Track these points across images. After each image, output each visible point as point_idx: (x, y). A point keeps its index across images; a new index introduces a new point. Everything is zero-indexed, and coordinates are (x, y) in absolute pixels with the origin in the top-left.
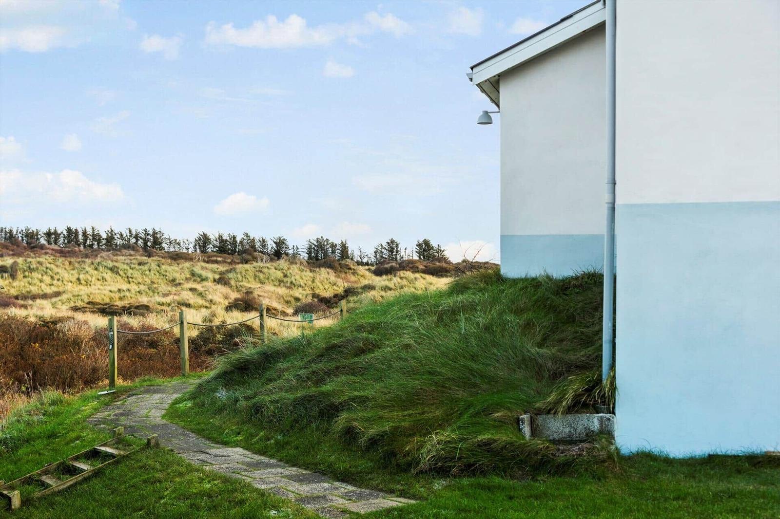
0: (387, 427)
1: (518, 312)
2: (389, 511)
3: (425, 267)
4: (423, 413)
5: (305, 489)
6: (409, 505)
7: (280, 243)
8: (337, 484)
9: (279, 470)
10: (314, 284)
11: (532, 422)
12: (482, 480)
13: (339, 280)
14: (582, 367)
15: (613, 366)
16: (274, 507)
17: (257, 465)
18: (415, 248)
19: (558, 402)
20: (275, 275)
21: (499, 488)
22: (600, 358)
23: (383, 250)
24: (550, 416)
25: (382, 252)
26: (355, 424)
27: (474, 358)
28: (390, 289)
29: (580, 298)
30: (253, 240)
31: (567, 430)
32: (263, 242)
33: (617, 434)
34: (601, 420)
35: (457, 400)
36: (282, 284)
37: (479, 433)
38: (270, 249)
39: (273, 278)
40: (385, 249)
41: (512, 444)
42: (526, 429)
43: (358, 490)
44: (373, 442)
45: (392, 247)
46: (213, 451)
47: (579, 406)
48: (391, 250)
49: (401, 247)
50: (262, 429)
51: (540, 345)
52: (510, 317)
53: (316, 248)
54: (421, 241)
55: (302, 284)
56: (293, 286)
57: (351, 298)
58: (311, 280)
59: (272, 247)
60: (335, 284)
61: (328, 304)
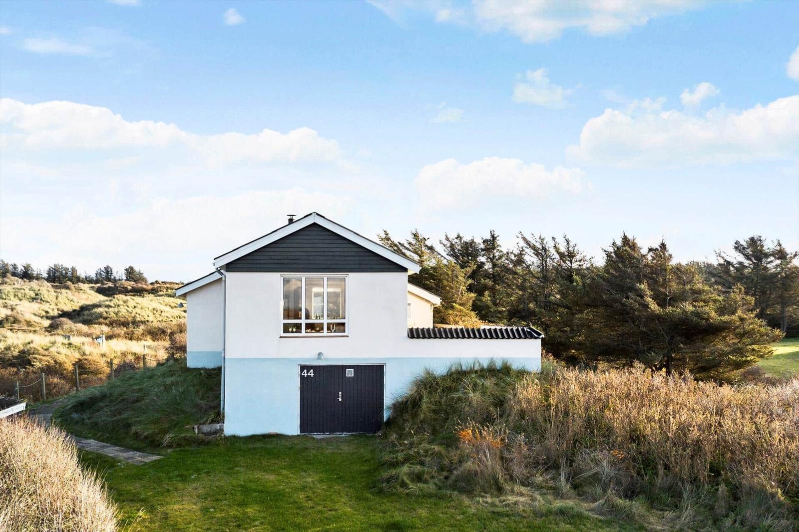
0: (150, 432)
1: (194, 386)
2: (156, 461)
3: (132, 287)
4: (161, 426)
5: (125, 455)
6: (161, 458)
7: (27, 268)
8: (135, 452)
9: (112, 448)
10: (58, 300)
11: (198, 427)
12: (183, 449)
13: (74, 297)
14: (214, 408)
15: (224, 409)
16: (119, 462)
17: (103, 447)
18: (124, 272)
19: (207, 421)
20: (29, 294)
21: (189, 451)
22: (220, 404)
23: (102, 273)
24: (204, 425)
25: (101, 274)
26: (139, 431)
27: (178, 404)
28: (111, 307)
29: (215, 380)
30: (7, 264)
31: (209, 429)
32: (15, 267)
33: (225, 430)
34: (220, 425)
35: (173, 420)
36: (35, 301)
37: (182, 433)
38: (20, 270)
39: (28, 297)
40: (103, 271)
41: (192, 437)
42: (196, 431)
43: (143, 454)
44: (146, 437)
45: (108, 271)
46: (83, 441)
47: (213, 422)
48: (107, 272)
49: (114, 271)
50: (100, 431)
51: (201, 399)
52: (191, 388)
53: (53, 270)
54: (127, 268)
55: (49, 301)
56: (42, 302)
57: (86, 313)
58: (55, 297)
59: (21, 270)
60: (72, 301)
61: (70, 317)
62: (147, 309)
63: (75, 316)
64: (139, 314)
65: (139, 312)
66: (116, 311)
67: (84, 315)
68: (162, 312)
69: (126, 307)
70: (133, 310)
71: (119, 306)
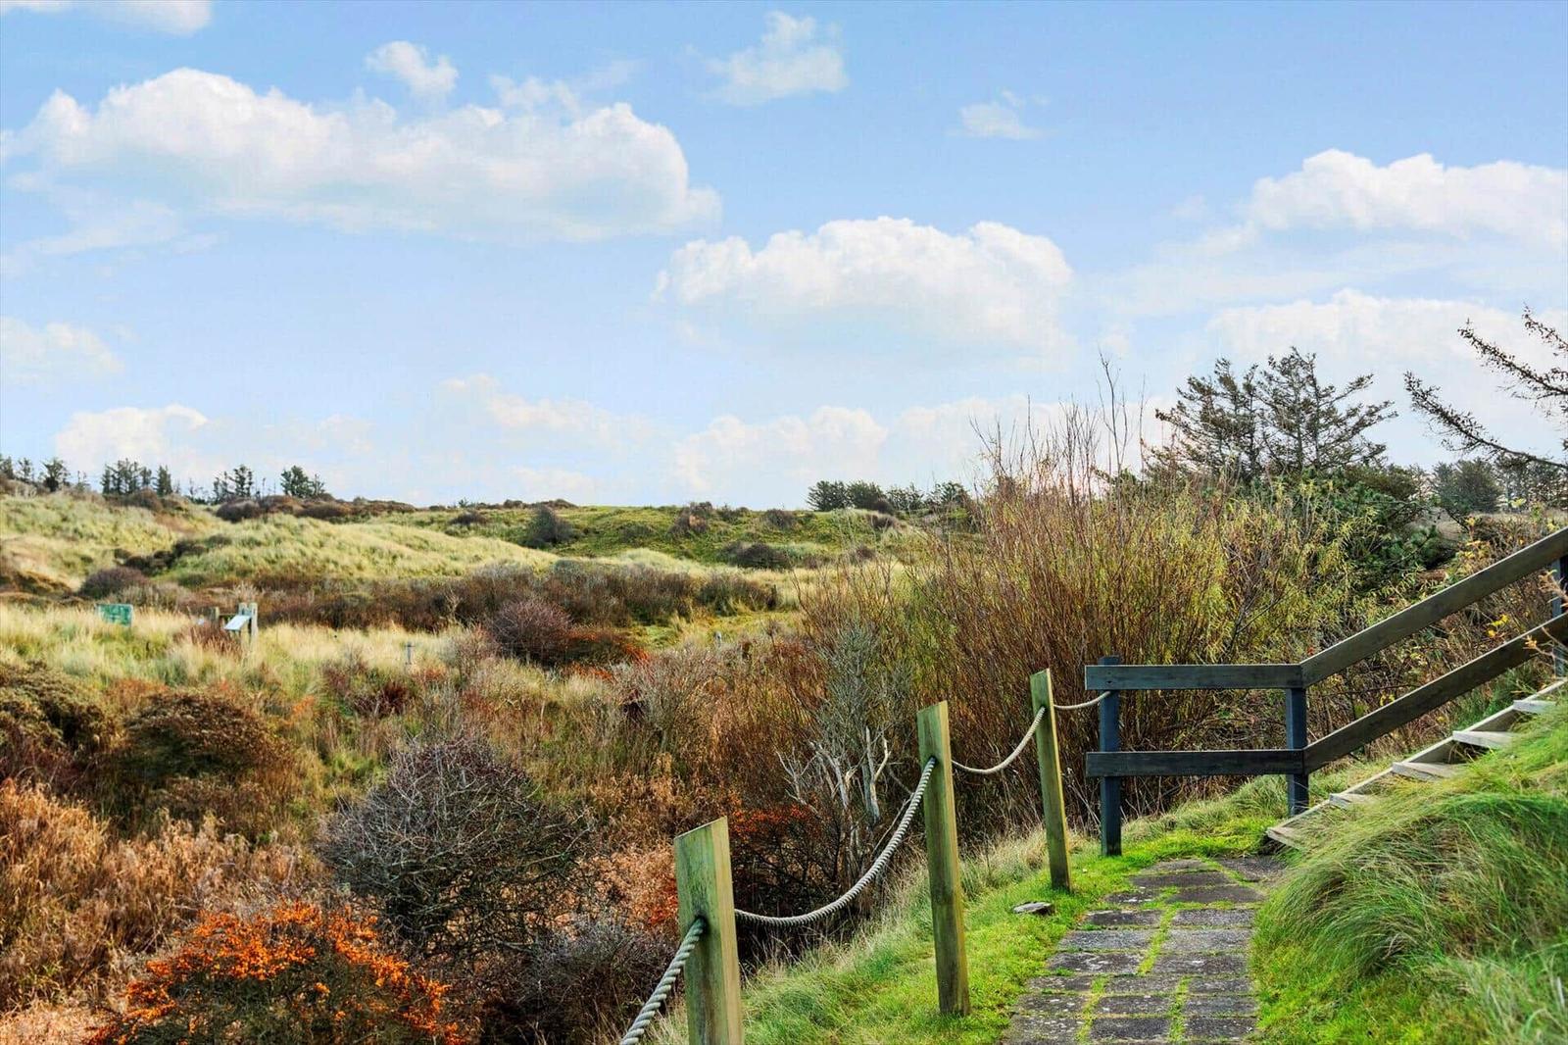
3: (305, 507)
7: (56, 467)
10: (118, 534)
13: (161, 527)
18: (279, 479)
20: (45, 518)
23: (228, 481)
25: (226, 484)
28: (259, 544)
30: (9, 461)
32: (26, 466)
36: (59, 534)
38: (37, 475)
39: (41, 523)
40: (232, 479)
45: (243, 476)
48: (241, 481)
49: (256, 478)
53: (116, 476)
54: (289, 469)
55: (96, 533)
56: (78, 537)
57: (189, 560)
58: (112, 526)
59: (42, 474)
60: (154, 534)
61: (147, 569)
62: (354, 550)
63: (160, 567)
64: (336, 563)
65: (333, 556)
66: (273, 556)
67: (185, 565)
68: (394, 557)
69: (300, 545)
70: (319, 551)
71: (279, 541)
